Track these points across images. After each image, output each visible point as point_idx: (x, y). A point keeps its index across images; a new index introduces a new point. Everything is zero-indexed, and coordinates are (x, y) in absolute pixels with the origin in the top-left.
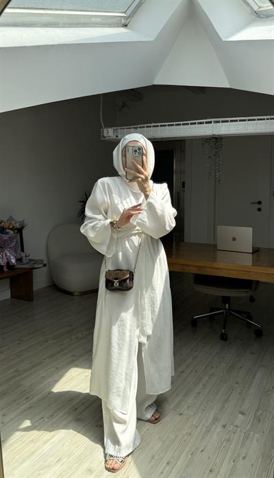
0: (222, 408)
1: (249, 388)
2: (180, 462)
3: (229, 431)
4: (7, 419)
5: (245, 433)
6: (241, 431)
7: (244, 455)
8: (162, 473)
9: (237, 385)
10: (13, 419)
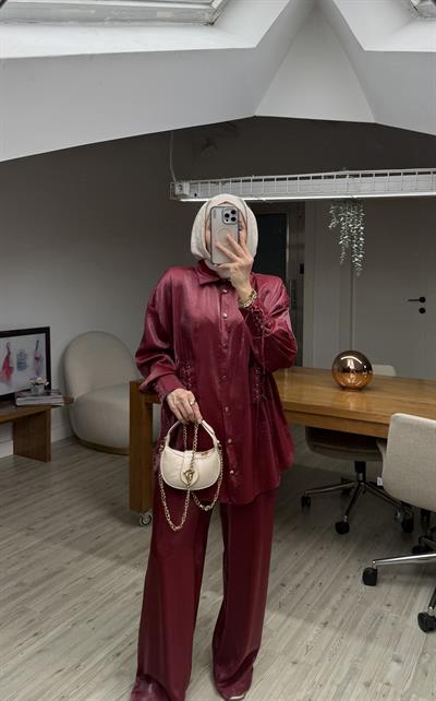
0: (364, 651)
1: (408, 614)
3: (376, 693)
5: (402, 696)
6: (395, 693)
9: (388, 610)
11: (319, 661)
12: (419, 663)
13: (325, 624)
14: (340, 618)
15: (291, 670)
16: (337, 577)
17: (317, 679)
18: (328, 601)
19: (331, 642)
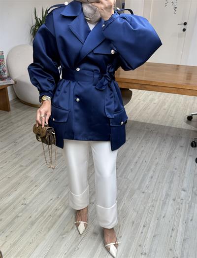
0: (170, 187)
1: (184, 172)
2: (151, 225)
3: (178, 203)
4: (27, 201)
5: (188, 203)
6: (186, 203)
7: (191, 218)
8: (142, 233)
9: (176, 171)
10: (31, 201)
11: (153, 192)
12: (192, 191)
13: (152, 177)
14: (157, 175)
15: (143, 196)
16: (152, 158)
17: (154, 199)
18: (150, 168)
19: (156, 184)
